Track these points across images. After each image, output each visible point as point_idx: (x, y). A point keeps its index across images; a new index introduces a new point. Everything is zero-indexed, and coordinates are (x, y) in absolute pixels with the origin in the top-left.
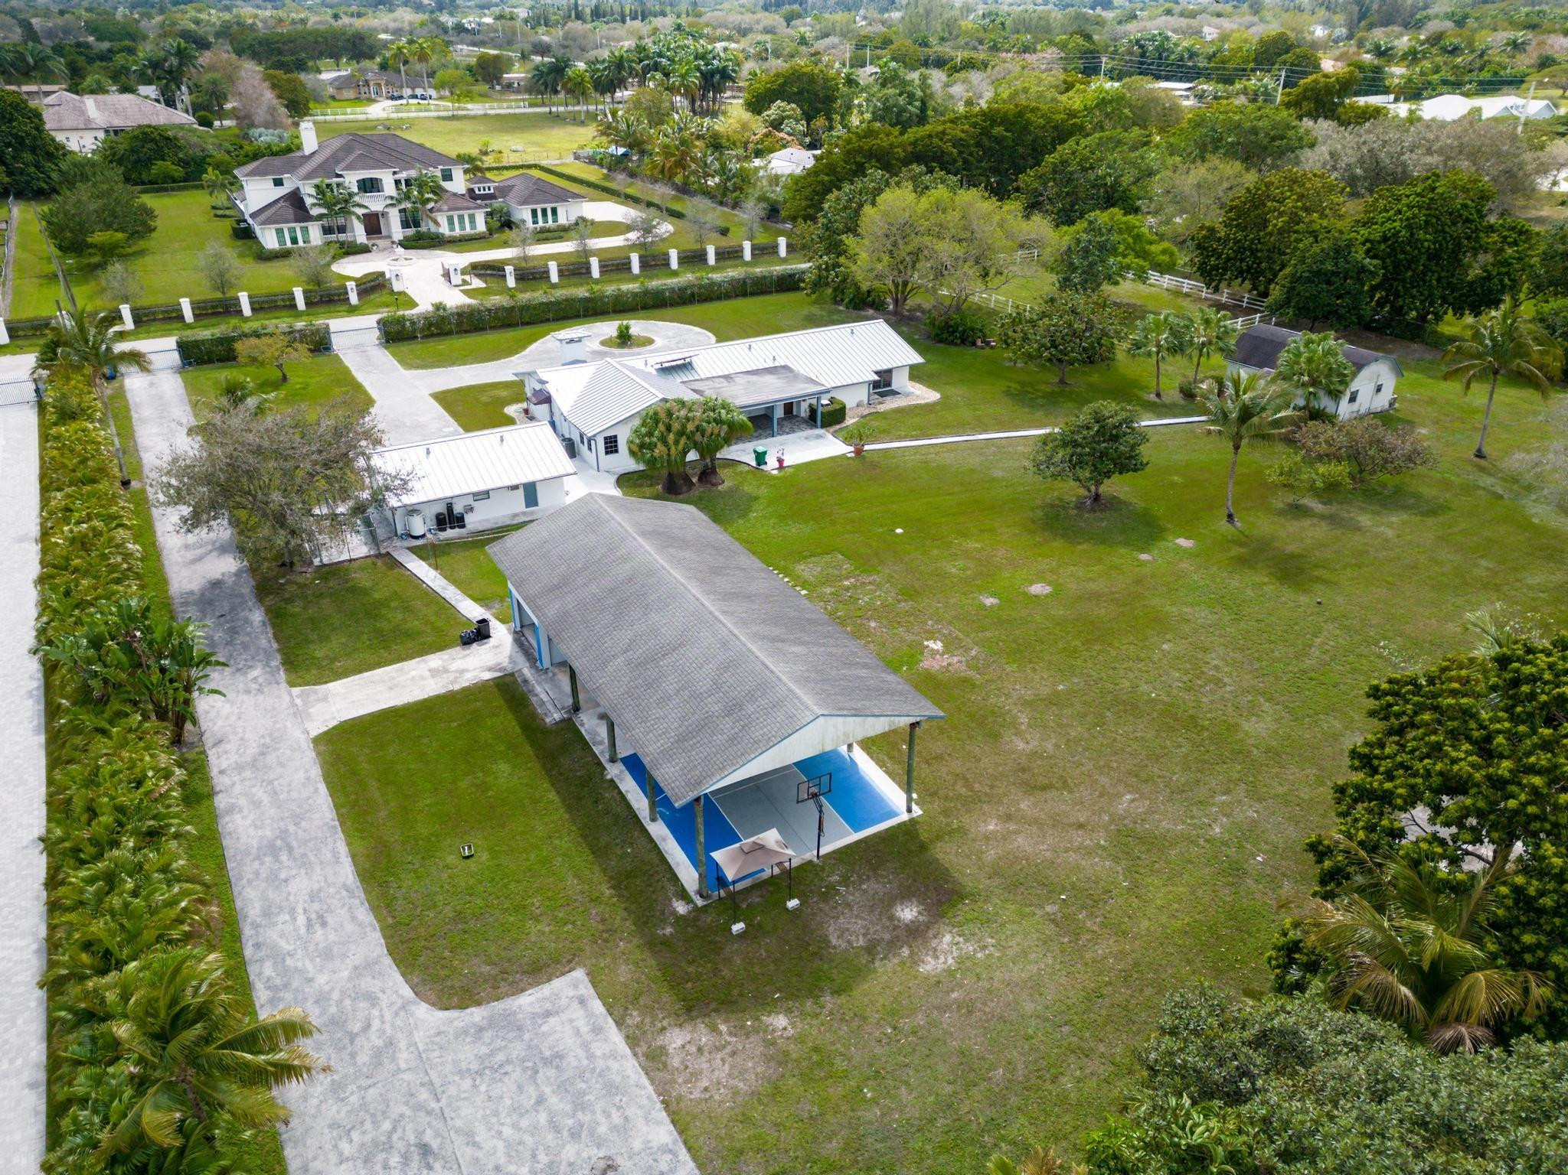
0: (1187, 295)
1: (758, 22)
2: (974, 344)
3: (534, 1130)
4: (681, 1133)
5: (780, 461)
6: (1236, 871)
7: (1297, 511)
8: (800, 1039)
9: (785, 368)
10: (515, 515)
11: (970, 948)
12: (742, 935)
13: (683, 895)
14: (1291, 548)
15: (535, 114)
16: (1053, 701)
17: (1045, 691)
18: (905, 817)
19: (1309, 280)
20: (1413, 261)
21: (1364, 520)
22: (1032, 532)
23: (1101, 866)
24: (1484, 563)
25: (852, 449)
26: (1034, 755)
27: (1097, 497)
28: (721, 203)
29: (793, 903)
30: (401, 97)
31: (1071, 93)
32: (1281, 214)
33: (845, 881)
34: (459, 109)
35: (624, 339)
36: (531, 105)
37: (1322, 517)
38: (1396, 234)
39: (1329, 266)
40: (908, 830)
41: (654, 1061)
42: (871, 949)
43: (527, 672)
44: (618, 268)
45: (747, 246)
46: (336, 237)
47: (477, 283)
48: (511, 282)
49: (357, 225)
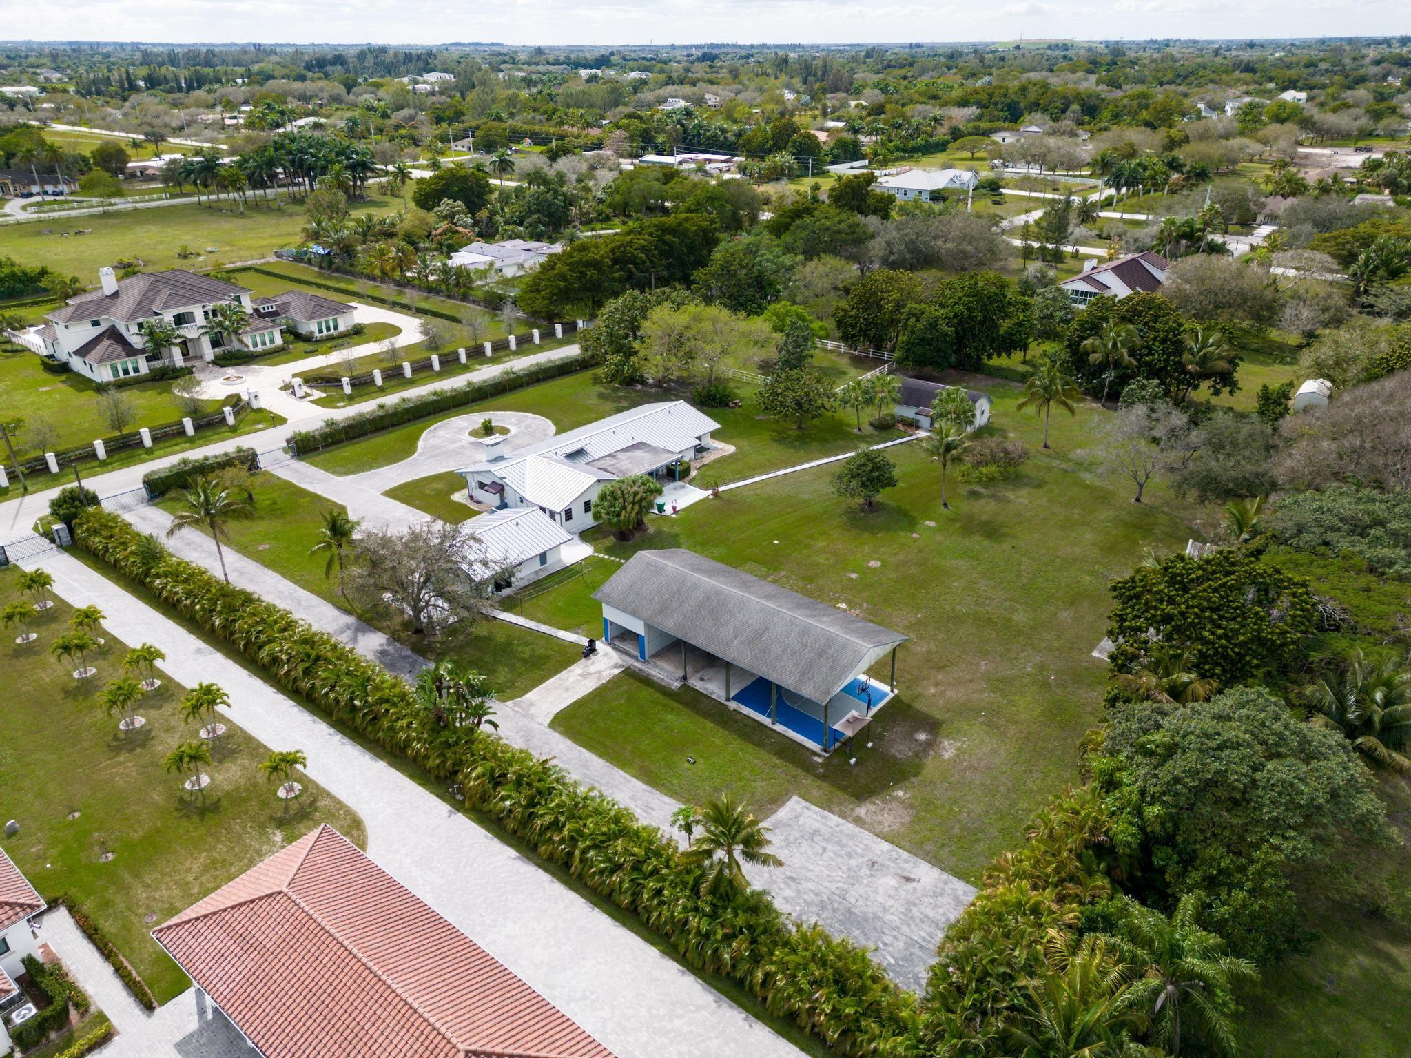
0: (832, 351)
1: (322, 90)
2: (727, 405)
3: (832, 859)
4: (892, 843)
5: (674, 508)
6: (1046, 685)
7: (974, 495)
8: (914, 797)
9: (642, 443)
10: (536, 573)
11: (959, 744)
12: (856, 763)
13: (815, 754)
14: (984, 518)
15: (186, 205)
16: (920, 623)
17: (913, 620)
18: (892, 695)
19: (919, 344)
20: (973, 328)
21: (1010, 495)
22: (848, 531)
23: (989, 697)
24: (1076, 511)
25: (710, 492)
26: (928, 652)
27: (870, 504)
28: (449, 297)
29: (870, 745)
30: (31, 195)
31: (671, 184)
32: (889, 302)
33: (885, 729)
34: (111, 204)
35: (488, 429)
36: (173, 196)
37: (987, 496)
38: (962, 314)
39: (929, 336)
40: (896, 699)
41: (858, 821)
42: (917, 755)
43: (638, 665)
44: (423, 368)
45: (512, 339)
46: (157, 364)
47: (318, 394)
48: (348, 390)
49: (176, 352)
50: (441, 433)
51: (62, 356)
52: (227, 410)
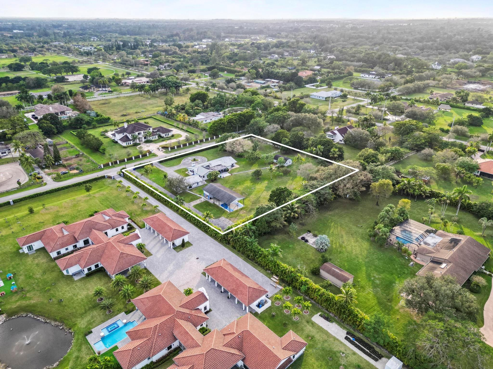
5: (223, 177)
9: (221, 165)
10: (196, 186)
25: (231, 174)
27: (258, 178)
28: (193, 127)
30: (100, 91)
35: (194, 160)
36: (133, 92)
43: (207, 200)
44: (185, 145)
45: (204, 140)
46: (134, 142)
47: (164, 150)
48: (170, 150)
49: (138, 140)
50: (186, 160)
51: (116, 140)
52: (147, 153)
